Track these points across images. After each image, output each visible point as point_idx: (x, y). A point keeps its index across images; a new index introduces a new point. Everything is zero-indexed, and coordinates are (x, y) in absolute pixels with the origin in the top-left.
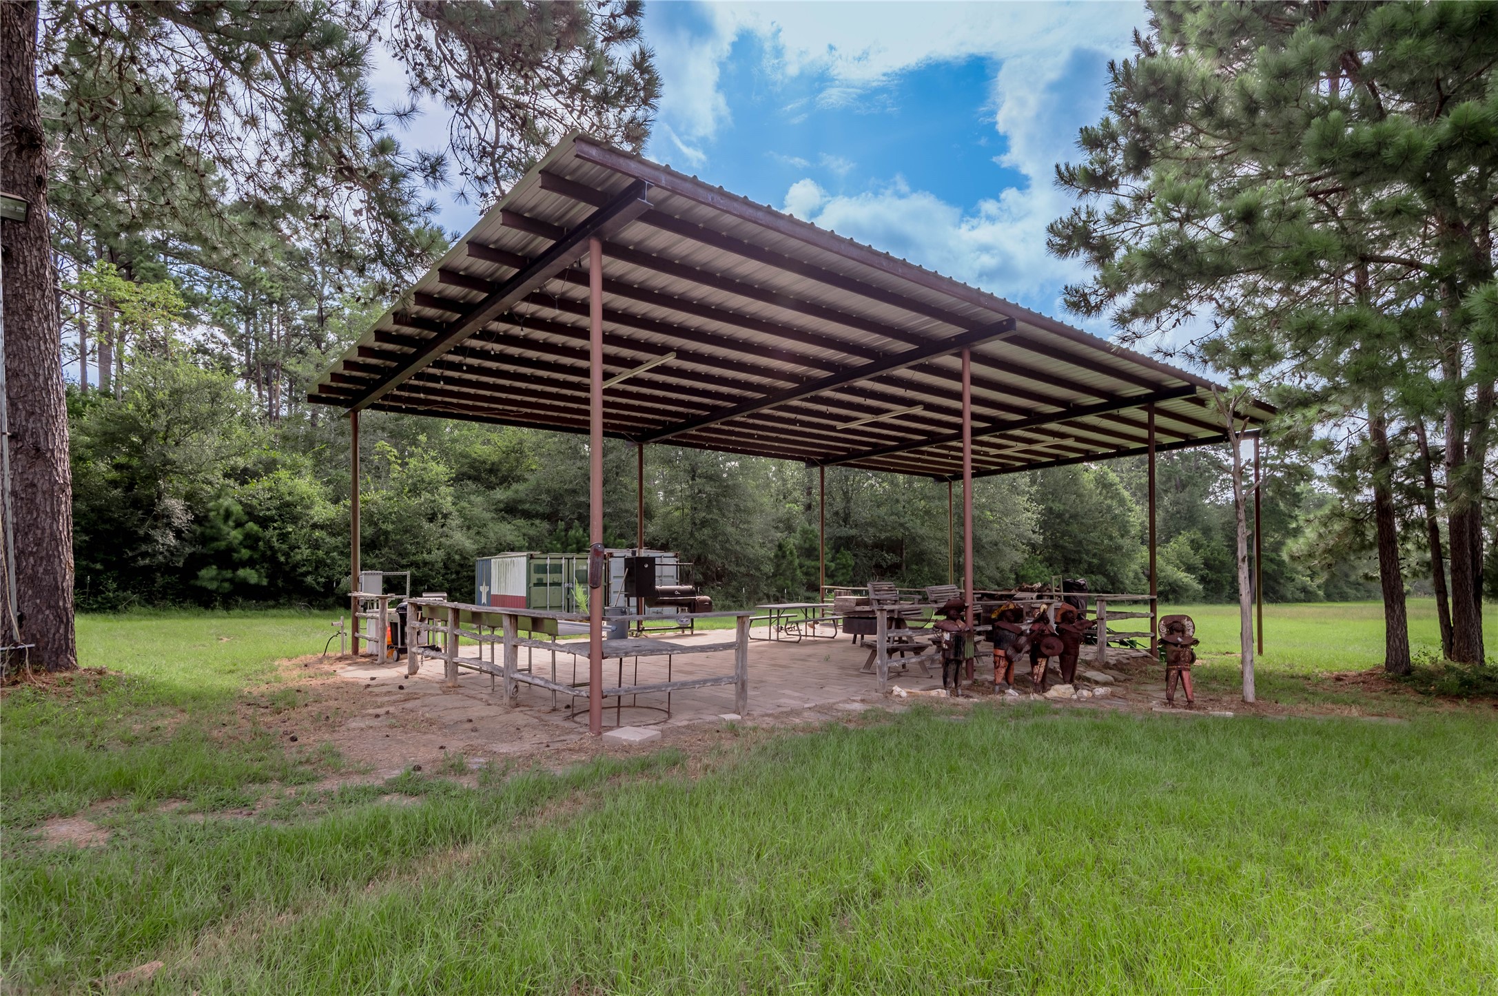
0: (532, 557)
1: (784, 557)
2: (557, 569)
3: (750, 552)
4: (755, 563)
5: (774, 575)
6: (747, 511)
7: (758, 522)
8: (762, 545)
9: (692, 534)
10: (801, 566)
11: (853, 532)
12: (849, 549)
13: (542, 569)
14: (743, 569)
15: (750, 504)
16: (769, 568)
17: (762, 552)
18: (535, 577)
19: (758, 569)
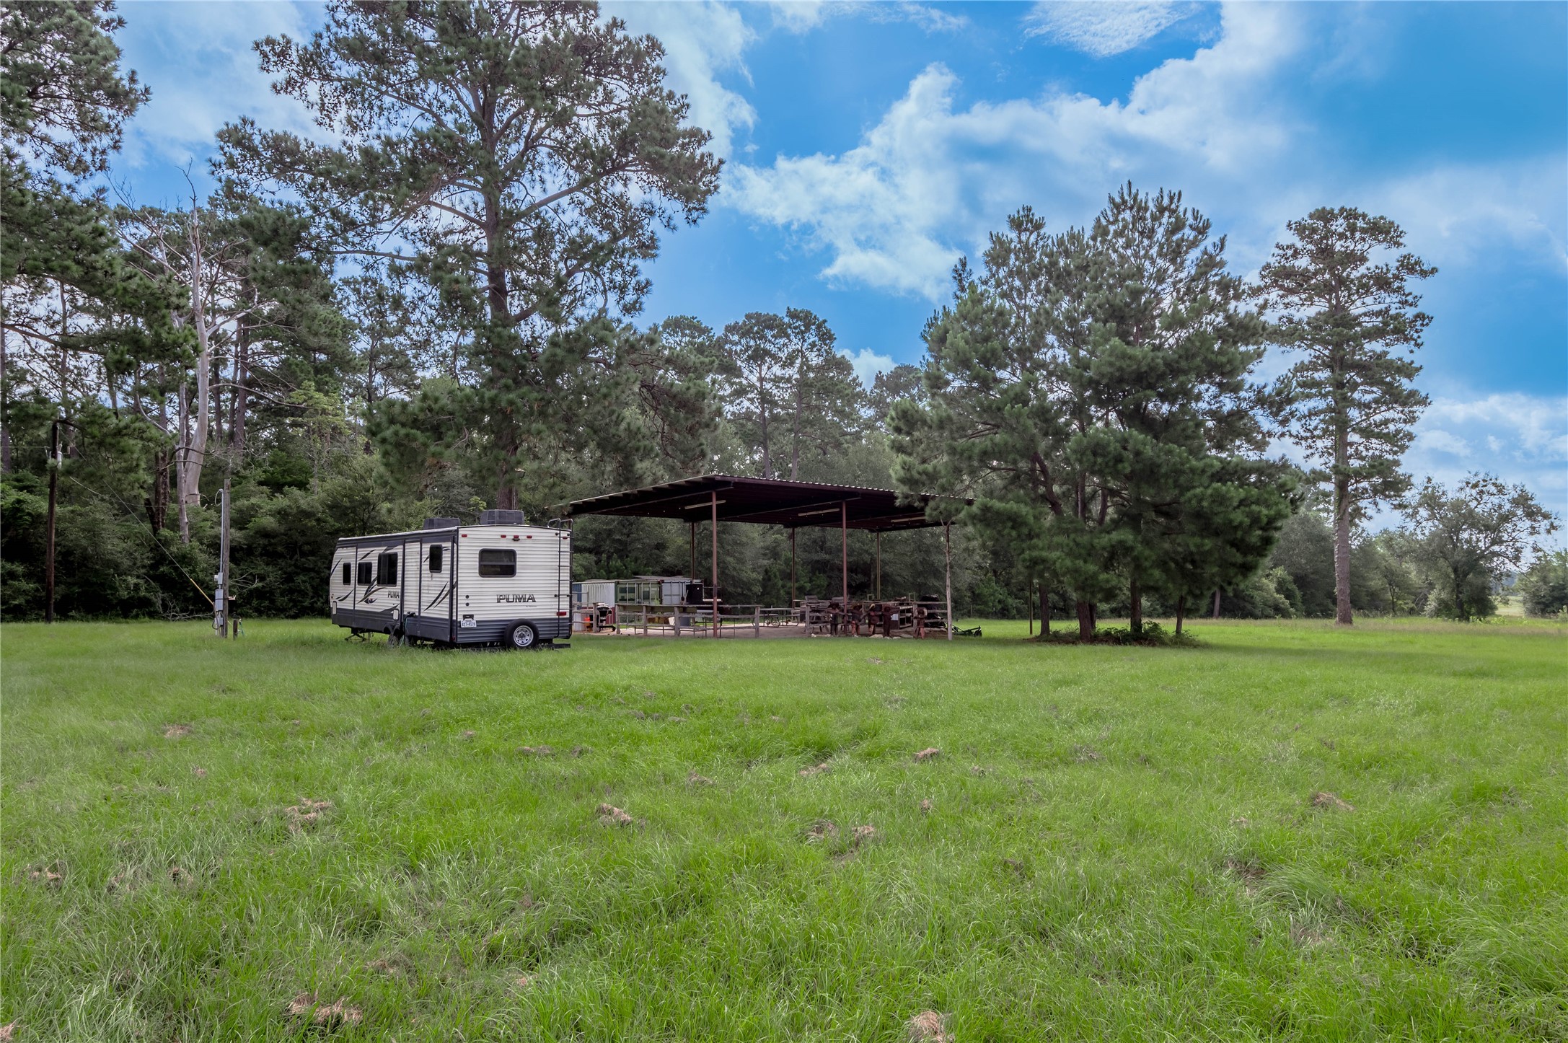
0: (617, 583)
1: (769, 579)
2: (632, 590)
3: (744, 576)
4: (747, 585)
5: (763, 594)
6: (742, 544)
7: (749, 553)
8: (754, 570)
9: (700, 563)
10: (783, 586)
11: (827, 557)
12: (825, 572)
13: (623, 590)
14: (739, 590)
15: (744, 539)
16: (758, 589)
17: (754, 575)
18: (620, 595)
19: (750, 590)
